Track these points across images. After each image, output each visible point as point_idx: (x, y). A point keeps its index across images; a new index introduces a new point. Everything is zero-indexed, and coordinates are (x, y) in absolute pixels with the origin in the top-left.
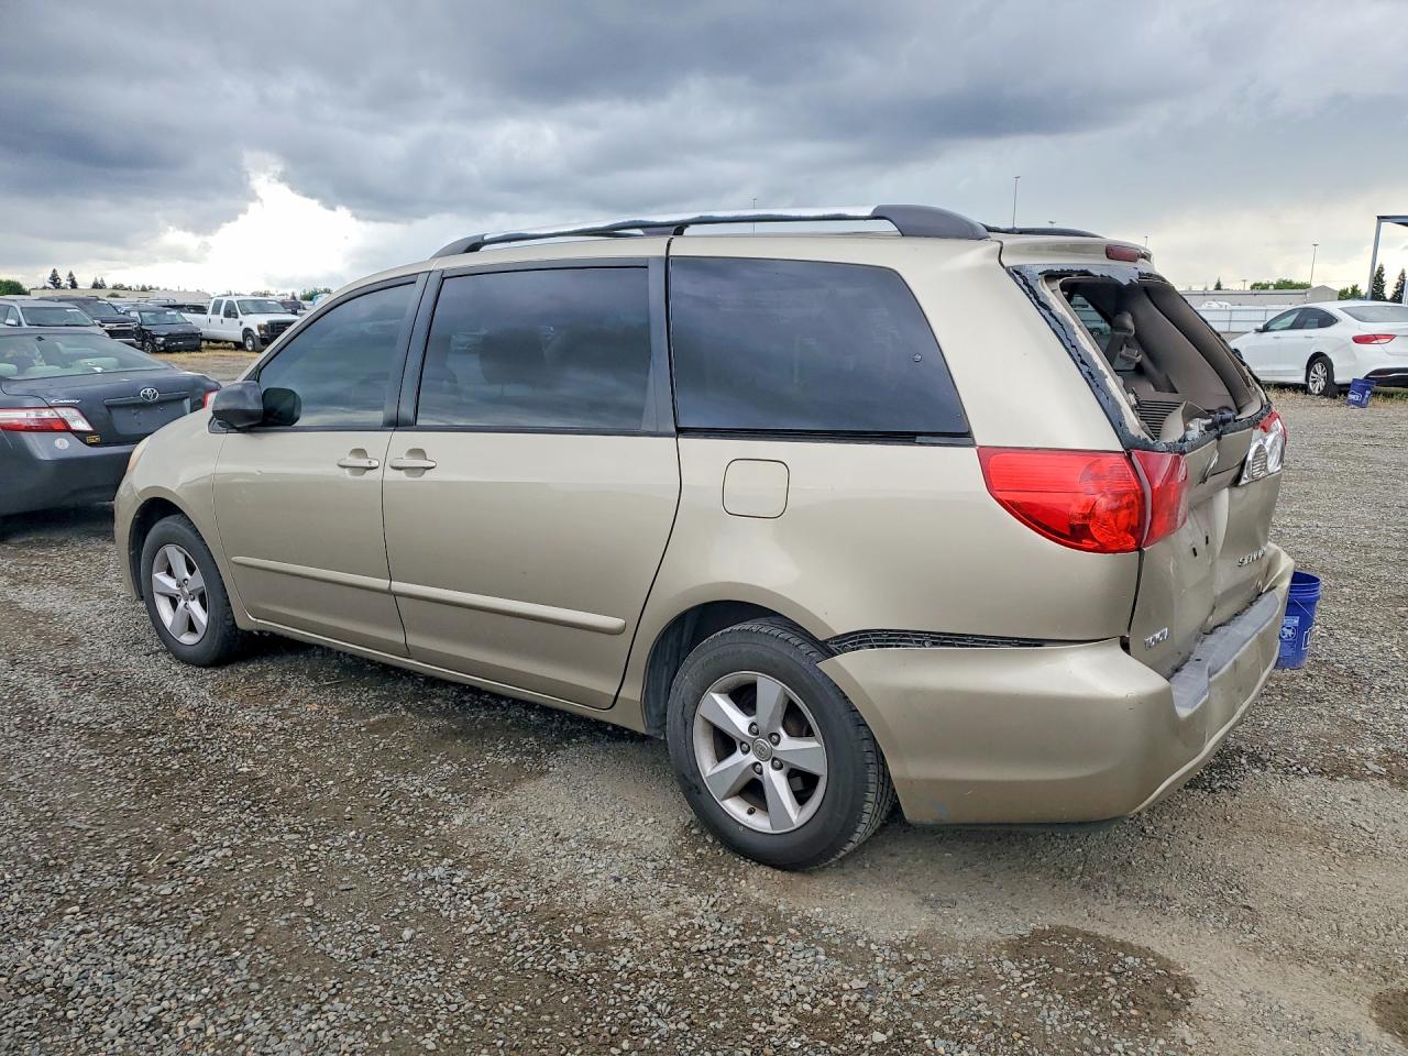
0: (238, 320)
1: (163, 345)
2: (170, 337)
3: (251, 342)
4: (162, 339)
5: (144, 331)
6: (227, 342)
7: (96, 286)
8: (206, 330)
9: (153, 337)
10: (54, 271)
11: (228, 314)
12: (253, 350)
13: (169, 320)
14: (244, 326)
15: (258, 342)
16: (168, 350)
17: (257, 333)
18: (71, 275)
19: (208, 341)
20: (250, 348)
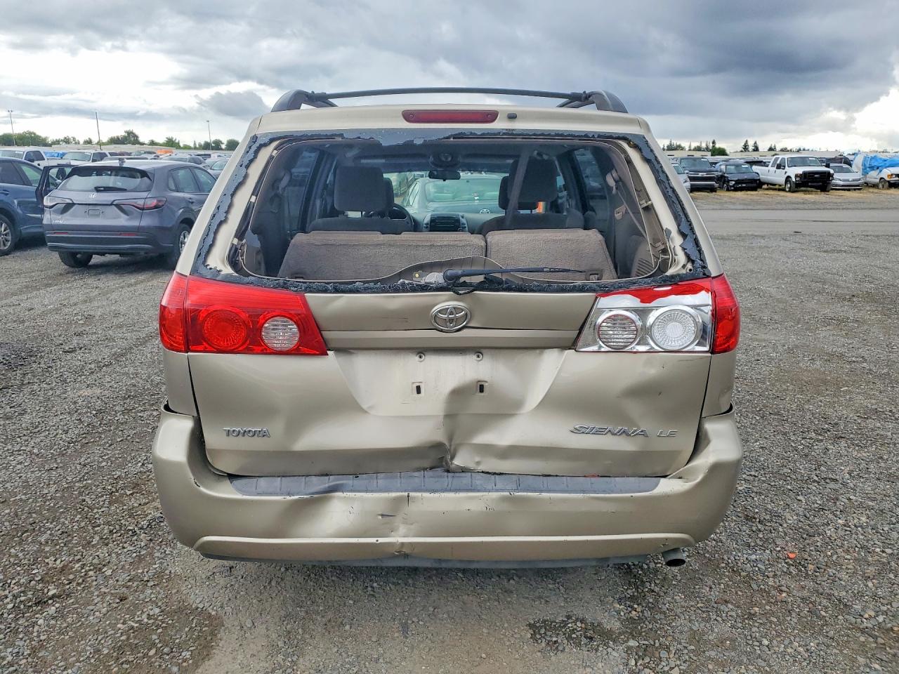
0: (784, 171)
1: (733, 186)
2: (738, 182)
3: (789, 185)
4: (734, 183)
5: (725, 177)
6: (775, 185)
7: (771, 149)
8: (763, 177)
9: (729, 181)
10: (747, 141)
11: (779, 167)
12: (789, 191)
13: (744, 170)
14: (787, 174)
15: (793, 186)
16: (736, 190)
17: (794, 180)
18: (755, 143)
19: (768, 184)
20: (787, 190)
